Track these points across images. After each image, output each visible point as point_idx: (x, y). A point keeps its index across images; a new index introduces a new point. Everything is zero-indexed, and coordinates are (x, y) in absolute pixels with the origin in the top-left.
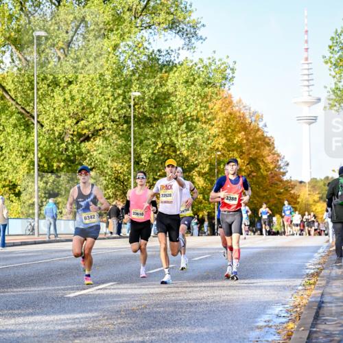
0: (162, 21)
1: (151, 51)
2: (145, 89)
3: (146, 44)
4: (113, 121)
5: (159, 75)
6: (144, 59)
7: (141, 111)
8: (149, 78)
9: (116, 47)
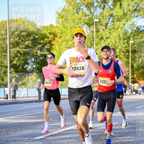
0: (142, 14)
1: (137, 26)
2: (135, 40)
3: (136, 23)
4: (123, 52)
5: (140, 35)
6: (135, 29)
7: (134, 48)
8: (137, 36)
9: (124, 24)
